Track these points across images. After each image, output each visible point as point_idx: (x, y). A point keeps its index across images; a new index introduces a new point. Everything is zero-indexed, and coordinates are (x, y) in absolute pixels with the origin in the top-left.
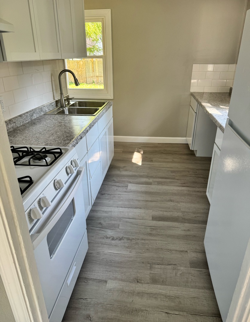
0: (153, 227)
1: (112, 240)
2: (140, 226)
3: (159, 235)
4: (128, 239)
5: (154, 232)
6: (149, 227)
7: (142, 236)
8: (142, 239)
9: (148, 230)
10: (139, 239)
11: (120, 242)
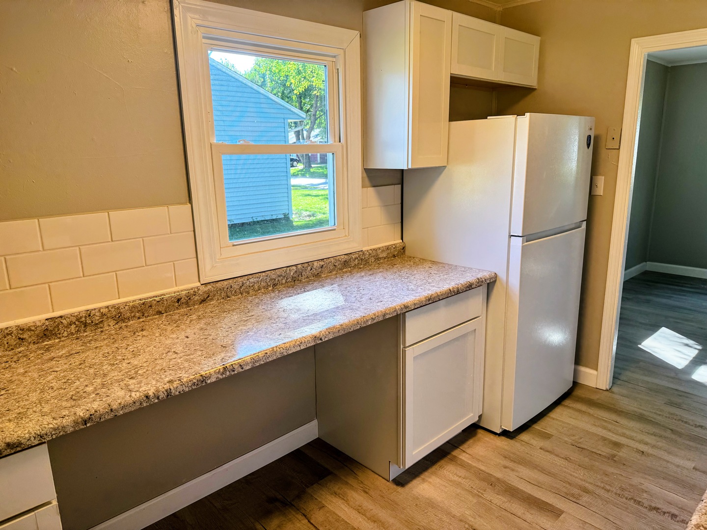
0: (571, 498)
1: (677, 516)
2: (600, 513)
3: (569, 483)
4: (639, 503)
5: (576, 491)
6: (580, 503)
7: (606, 495)
8: (608, 491)
9: (585, 498)
10: (616, 494)
11: (659, 506)
